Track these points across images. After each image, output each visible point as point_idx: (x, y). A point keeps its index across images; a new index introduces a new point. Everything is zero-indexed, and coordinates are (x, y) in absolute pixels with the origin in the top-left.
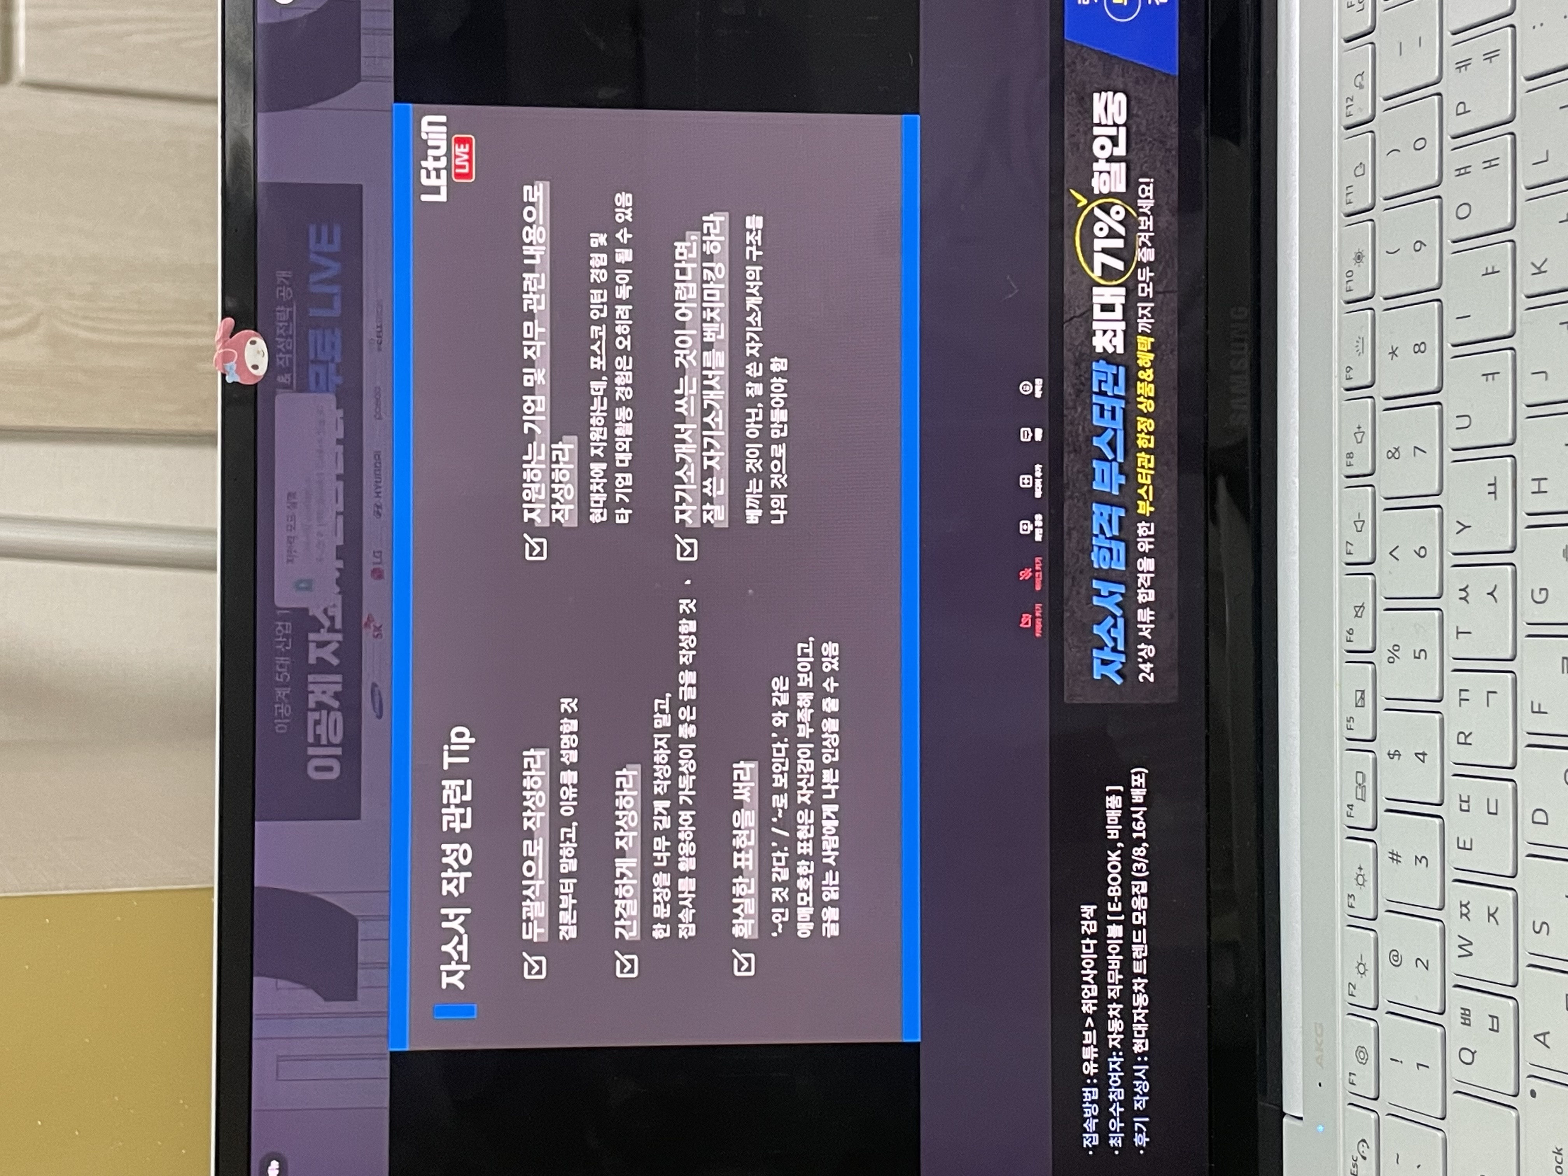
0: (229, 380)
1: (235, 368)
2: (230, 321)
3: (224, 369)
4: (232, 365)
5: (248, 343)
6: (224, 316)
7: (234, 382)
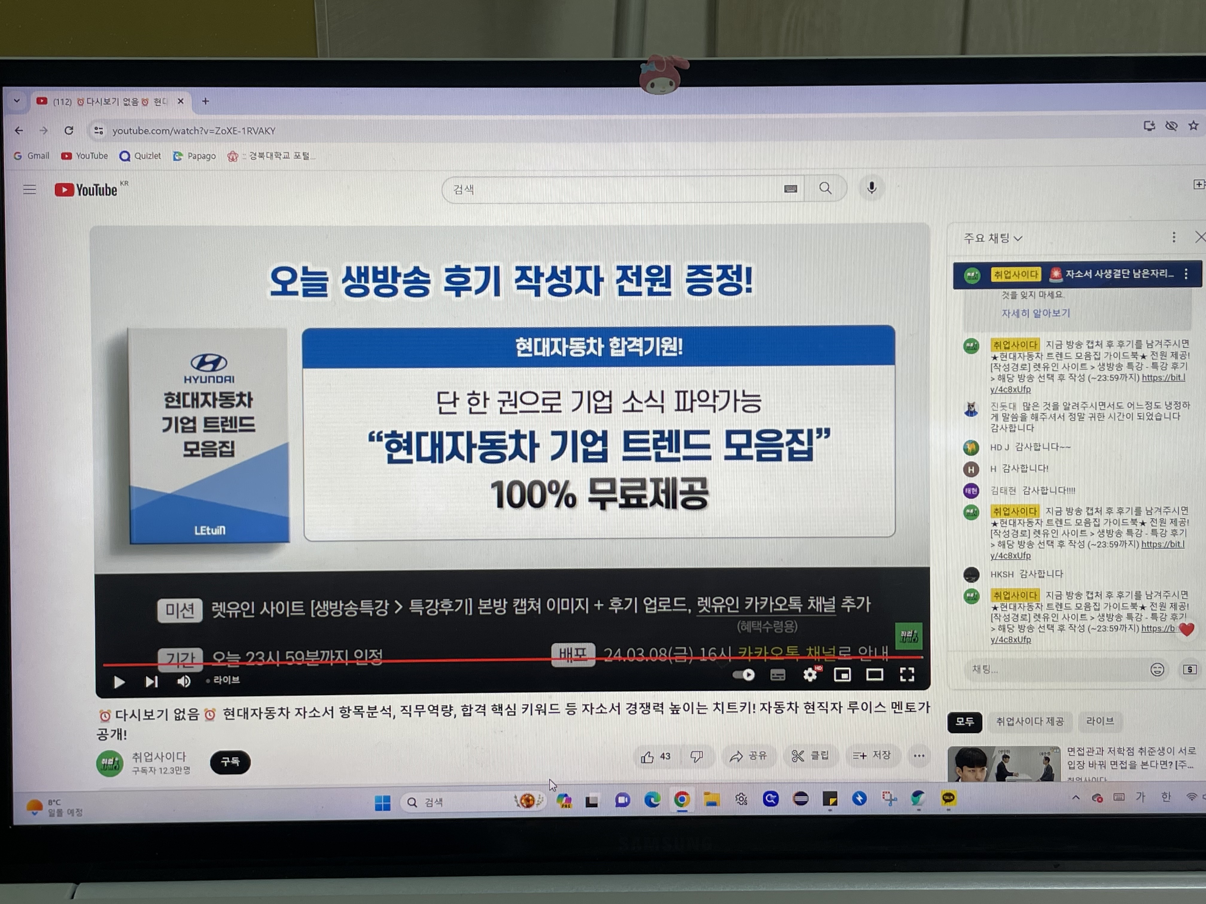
0: (643, 66)
1: (651, 70)
2: (688, 66)
3: (651, 62)
4: (653, 68)
5: (670, 80)
6: (690, 61)
7: (641, 69)
